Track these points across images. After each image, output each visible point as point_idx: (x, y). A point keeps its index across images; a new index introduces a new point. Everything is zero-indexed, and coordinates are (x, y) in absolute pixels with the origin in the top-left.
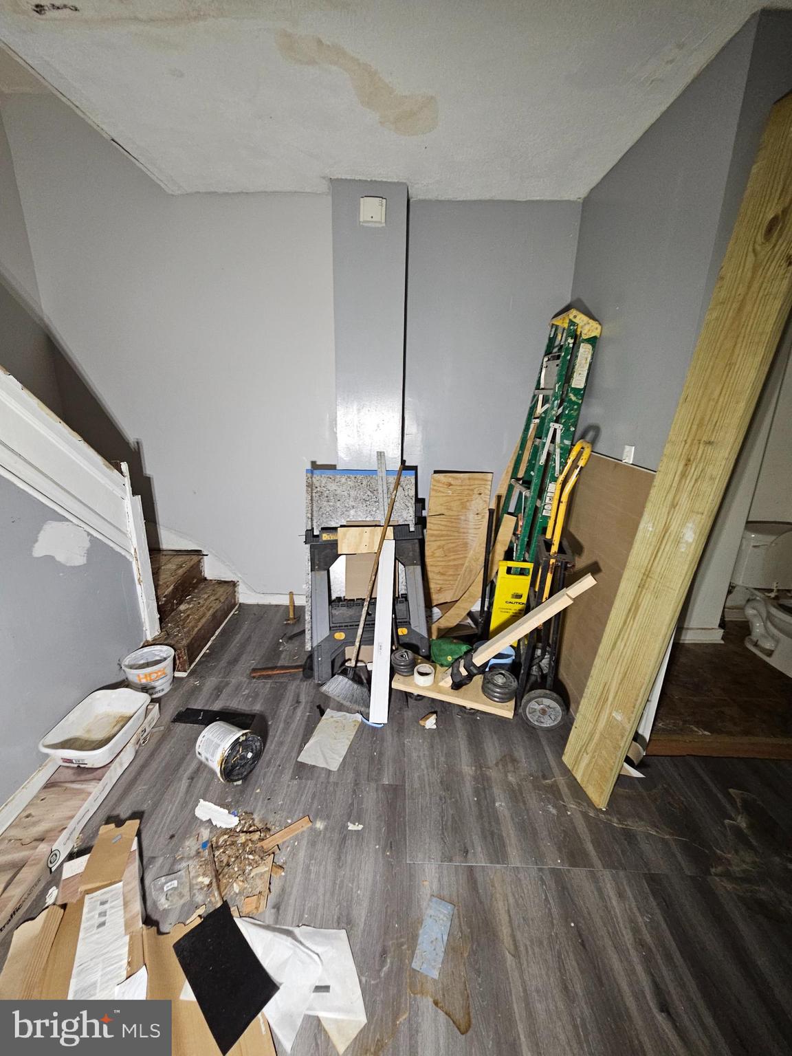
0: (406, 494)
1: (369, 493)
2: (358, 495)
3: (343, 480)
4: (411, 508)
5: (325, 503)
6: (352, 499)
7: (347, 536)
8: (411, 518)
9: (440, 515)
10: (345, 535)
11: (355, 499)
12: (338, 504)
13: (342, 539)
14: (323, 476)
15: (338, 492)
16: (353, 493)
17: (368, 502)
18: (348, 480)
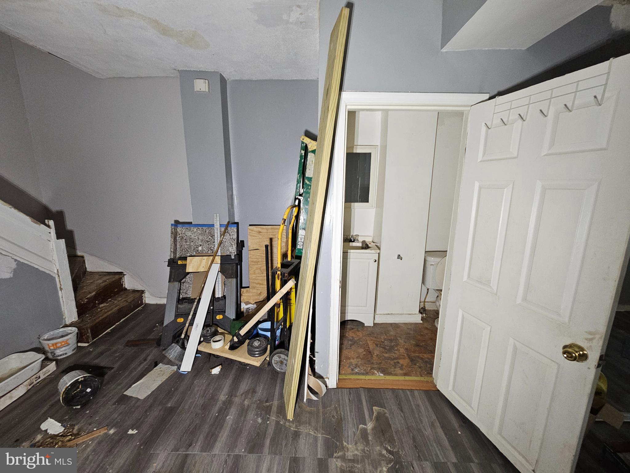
0: (231, 237)
1: (210, 237)
2: (204, 239)
3: (195, 230)
4: (234, 246)
5: (184, 243)
6: (200, 241)
7: (193, 262)
8: (234, 251)
9: (256, 249)
10: (191, 261)
11: (202, 241)
12: (192, 244)
13: (189, 263)
14: (183, 227)
15: (192, 237)
16: (201, 237)
17: (209, 243)
18: (198, 230)
